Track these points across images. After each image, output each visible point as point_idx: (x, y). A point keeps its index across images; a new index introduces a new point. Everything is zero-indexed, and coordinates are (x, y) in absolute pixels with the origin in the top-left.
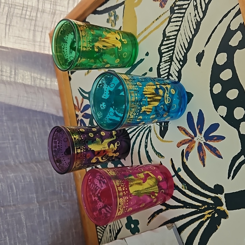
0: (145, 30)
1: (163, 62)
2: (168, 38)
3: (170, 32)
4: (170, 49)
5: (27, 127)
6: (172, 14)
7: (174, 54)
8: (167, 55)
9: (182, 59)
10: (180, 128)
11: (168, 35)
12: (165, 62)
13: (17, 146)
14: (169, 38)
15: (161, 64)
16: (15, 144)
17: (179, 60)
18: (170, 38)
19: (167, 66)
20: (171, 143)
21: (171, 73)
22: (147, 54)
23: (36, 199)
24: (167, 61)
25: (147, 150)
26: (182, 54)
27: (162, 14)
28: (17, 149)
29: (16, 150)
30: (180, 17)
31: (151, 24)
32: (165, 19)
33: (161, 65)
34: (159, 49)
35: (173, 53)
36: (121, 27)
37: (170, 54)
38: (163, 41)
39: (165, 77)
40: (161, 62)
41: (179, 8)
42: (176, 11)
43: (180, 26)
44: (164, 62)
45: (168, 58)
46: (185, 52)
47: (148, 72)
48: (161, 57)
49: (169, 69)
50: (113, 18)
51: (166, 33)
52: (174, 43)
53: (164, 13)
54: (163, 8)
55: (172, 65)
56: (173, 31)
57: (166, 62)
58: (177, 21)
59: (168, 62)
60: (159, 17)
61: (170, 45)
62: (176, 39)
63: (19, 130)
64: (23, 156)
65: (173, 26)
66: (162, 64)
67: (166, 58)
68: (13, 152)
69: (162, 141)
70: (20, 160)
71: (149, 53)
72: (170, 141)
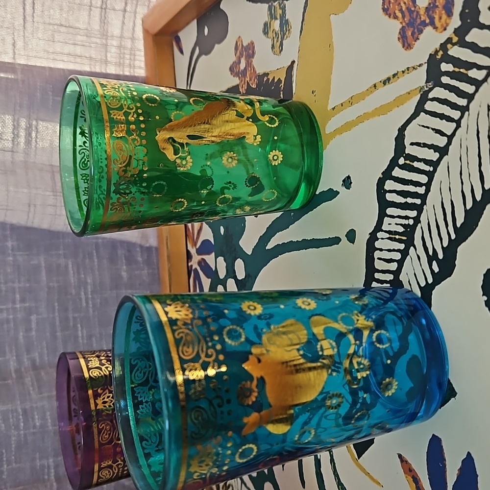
0: (351, 102)
1: (386, 232)
2: (408, 162)
3: (418, 144)
4: (410, 200)
5: (66, 267)
6: (430, 85)
7: (419, 225)
8: (399, 217)
9: (441, 256)
10: (405, 463)
11: (409, 150)
12: (391, 236)
13: (33, 318)
14: (411, 163)
15: (380, 235)
16: (29, 312)
17: (431, 253)
18: (416, 164)
19: (394, 250)
20: (376, 485)
21: (401, 281)
22: (347, 182)
23: (53, 471)
24: (397, 237)
25: (319, 458)
26: (441, 239)
27: (403, 72)
28: (34, 326)
29: (28, 330)
30: (454, 106)
31: (369, 92)
32: (408, 91)
33: (378, 239)
34: (381, 183)
35: (417, 220)
36: (293, 62)
37: (407, 218)
38: (393, 163)
39: (386, 282)
40: (378, 227)
41: (457, 70)
42: (445, 80)
43: (450, 138)
44: (388, 235)
45: (401, 229)
46: (453, 237)
47: (344, 239)
48: (382, 215)
49: (401, 263)
50: (276, 25)
51: (407, 142)
52: (424, 187)
53: (408, 69)
54: (407, 48)
55: (409, 256)
56: (425, 145)
57: (393, 236)
58: (442, 116)
59: (400, 241)
60: (394, 76)
61: (411, 188)
62: (431, 175)
63: (44, 273)
64: (44, 344)
65: (428, 128)
66: (382, 239)
67: (396, 224)
68: (21, 335)
69: (356, 461)
70: (36, 355)
71: (351, 183)
72: (375, 478)
